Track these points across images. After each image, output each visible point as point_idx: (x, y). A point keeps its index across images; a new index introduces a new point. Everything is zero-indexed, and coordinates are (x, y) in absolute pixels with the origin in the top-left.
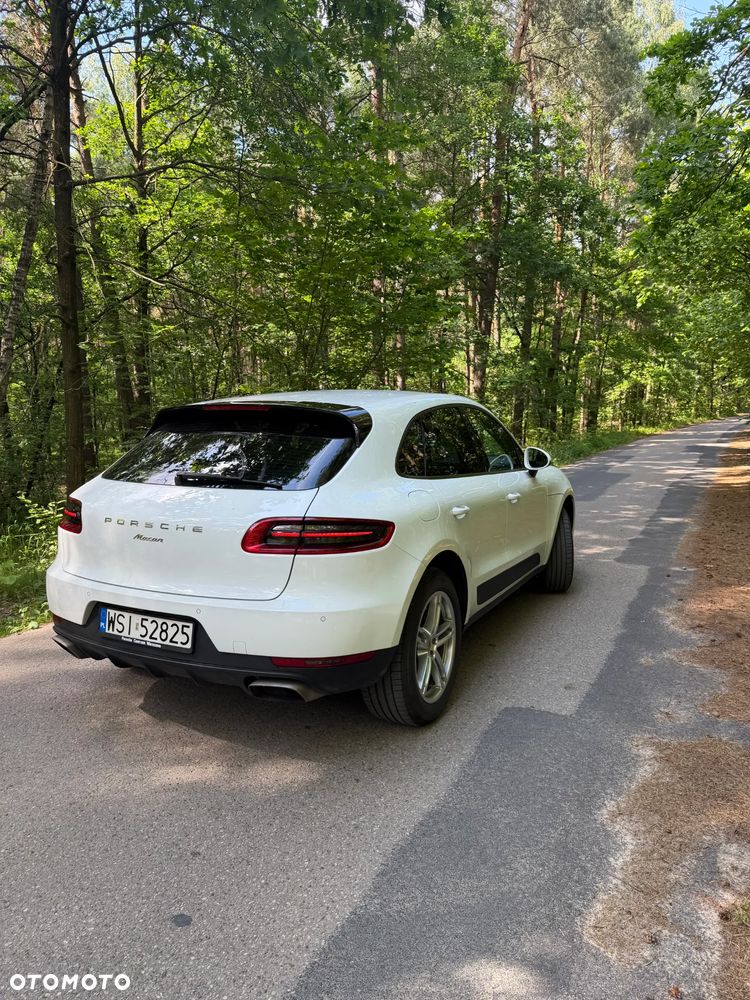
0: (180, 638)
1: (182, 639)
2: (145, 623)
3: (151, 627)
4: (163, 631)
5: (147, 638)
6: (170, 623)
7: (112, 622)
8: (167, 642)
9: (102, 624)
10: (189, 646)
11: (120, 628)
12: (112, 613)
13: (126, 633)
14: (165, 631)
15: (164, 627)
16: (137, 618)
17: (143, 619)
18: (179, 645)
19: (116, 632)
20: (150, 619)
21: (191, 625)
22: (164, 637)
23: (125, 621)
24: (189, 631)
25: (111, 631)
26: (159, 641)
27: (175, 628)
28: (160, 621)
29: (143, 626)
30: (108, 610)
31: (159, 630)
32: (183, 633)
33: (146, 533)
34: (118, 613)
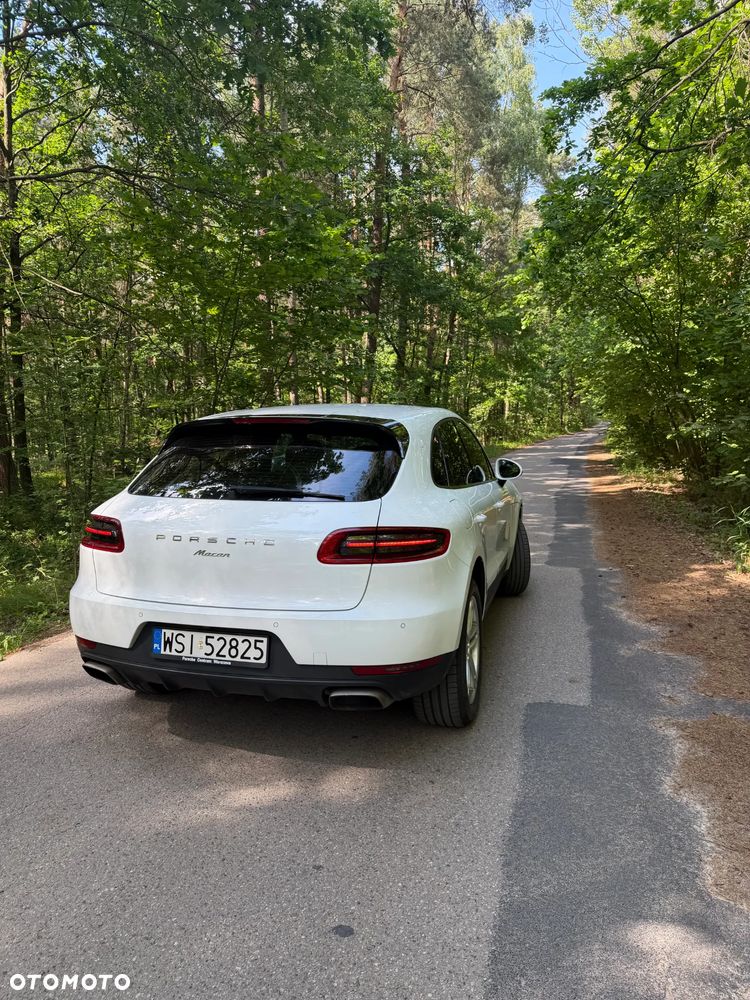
0: (253, 653)
1: (255, 653)
2: (210, 641)
3: (218, 645)
4: (232, 647)
5: (214, 656)
6: (240, 638)
7: (168, 643)
8: (238, 659)
9: (156, 645)
10: (263, 660)
11: (180, 648)
12: (168, 633)
13: (186, 653)
14: (235, 647)
15: (234, 643)
16: (200, 637)
17: (207, 637)
18: (252, 661)
19: (174, 653)
20: (217, 636)
21: (265, 640)
22: (233, 652)
23: (186, 641)
24: (264, 646)
25: (168, 652)
26: (228, 658)
27: (247, 644)
28: (228, 638)
29: (207, 644)
30: (164, 631)
31: (228, 646)
32: (256, 648)
33: (210, 548)
34: (176, 632)
